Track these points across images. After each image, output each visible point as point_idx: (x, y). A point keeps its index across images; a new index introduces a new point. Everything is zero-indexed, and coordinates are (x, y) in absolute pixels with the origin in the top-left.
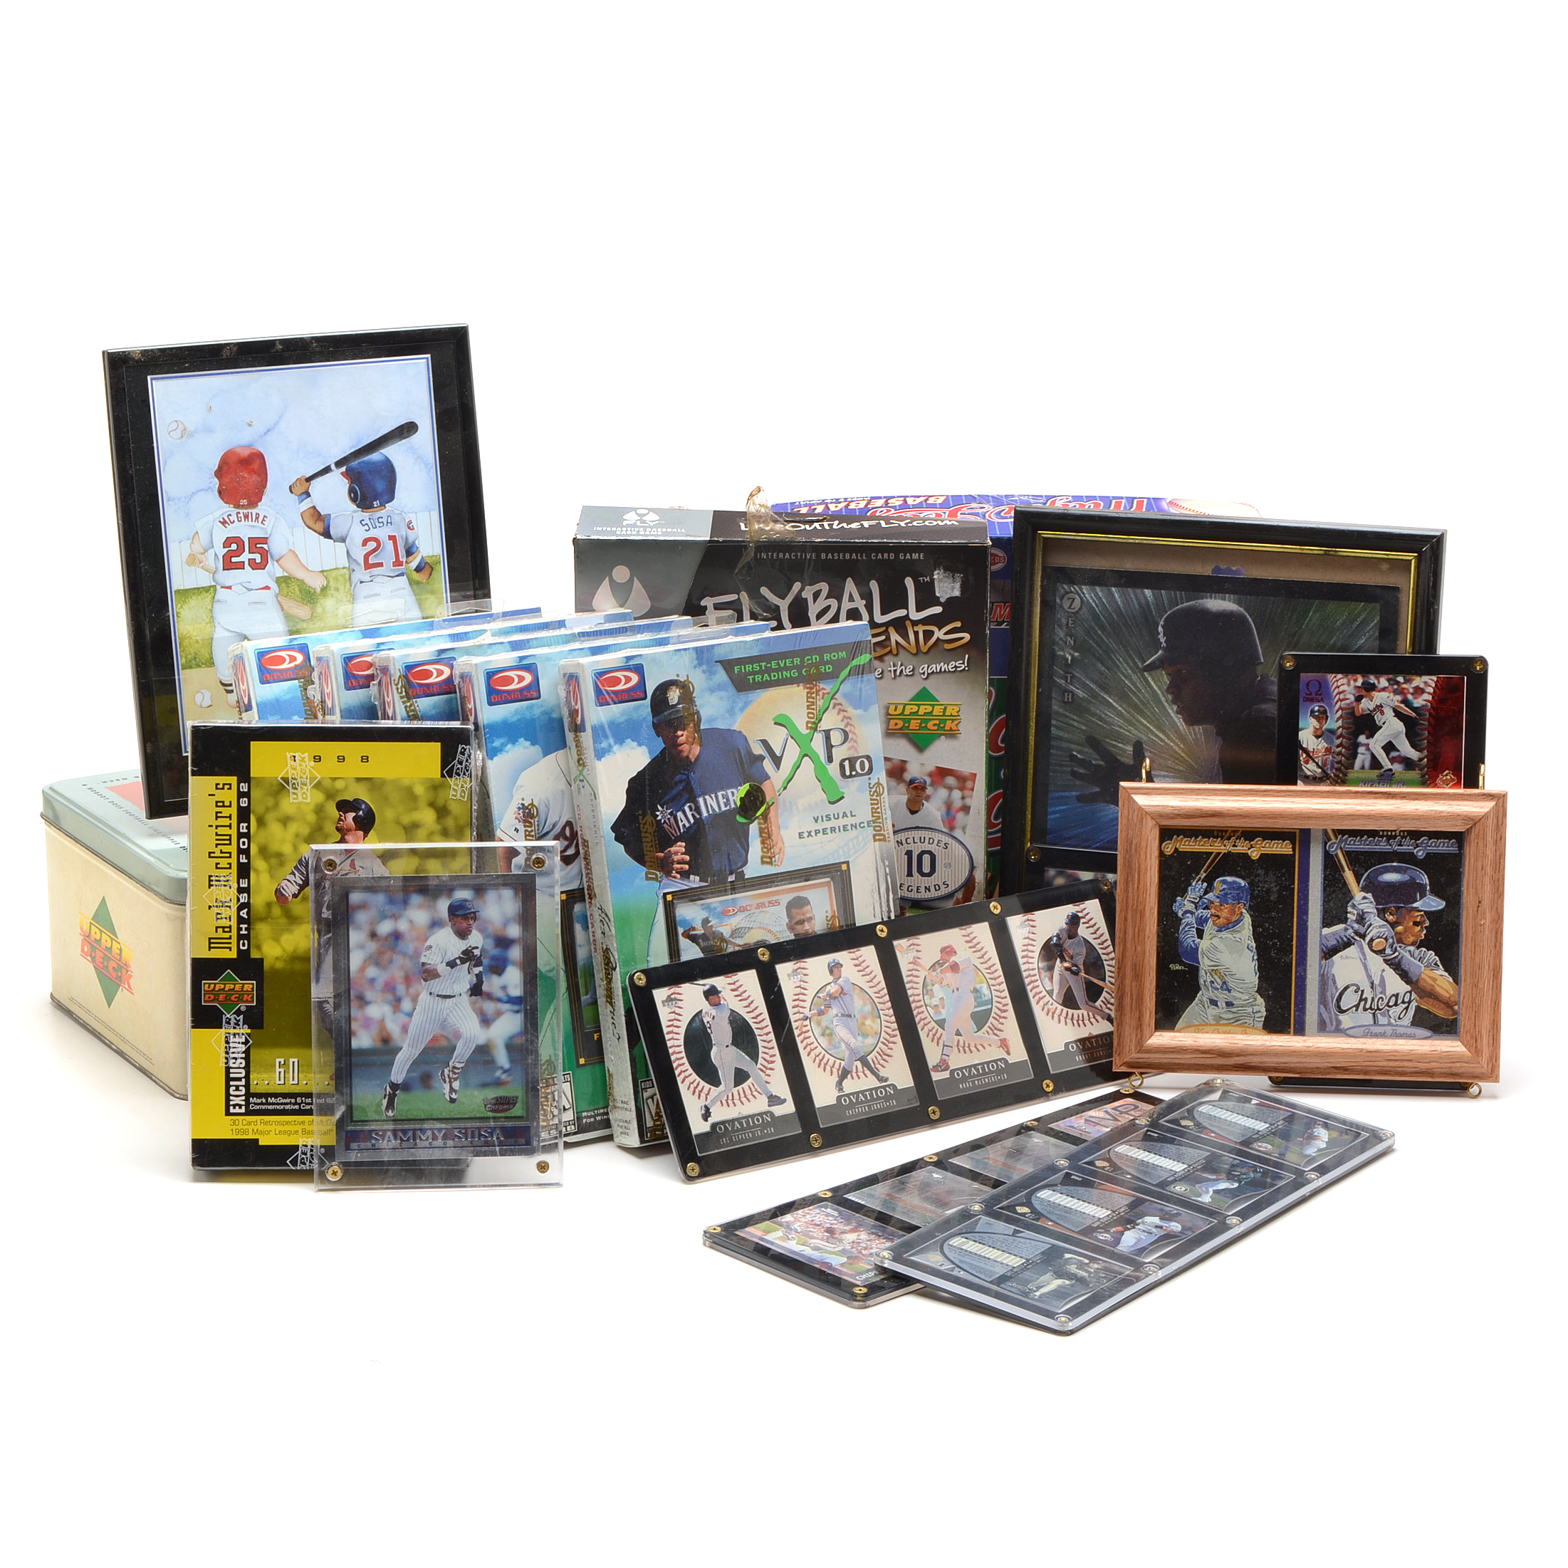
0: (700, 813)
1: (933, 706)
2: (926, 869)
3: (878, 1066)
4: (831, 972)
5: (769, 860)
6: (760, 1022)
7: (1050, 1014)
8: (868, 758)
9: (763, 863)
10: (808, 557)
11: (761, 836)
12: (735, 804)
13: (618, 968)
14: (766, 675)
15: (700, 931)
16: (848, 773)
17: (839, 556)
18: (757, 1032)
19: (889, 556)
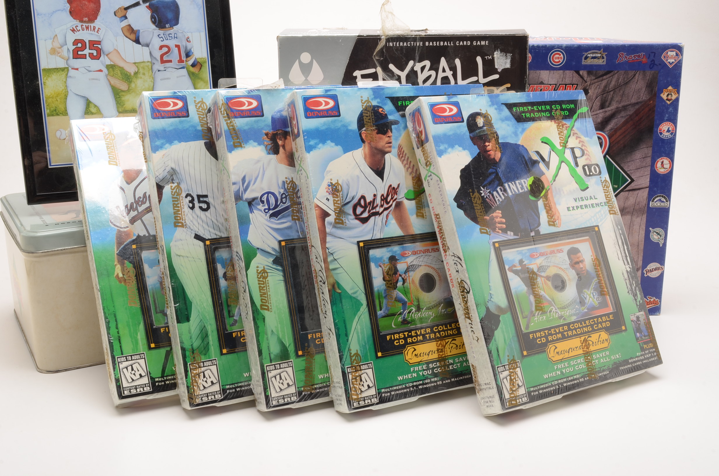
0: (508, 194)
5: (552, 223)
8: (597, 165)
9: (550, 225)
11: (546, 209)
12: (527, 188)
13: (471, 291)
14: (532, 114)
16: (588, 173)
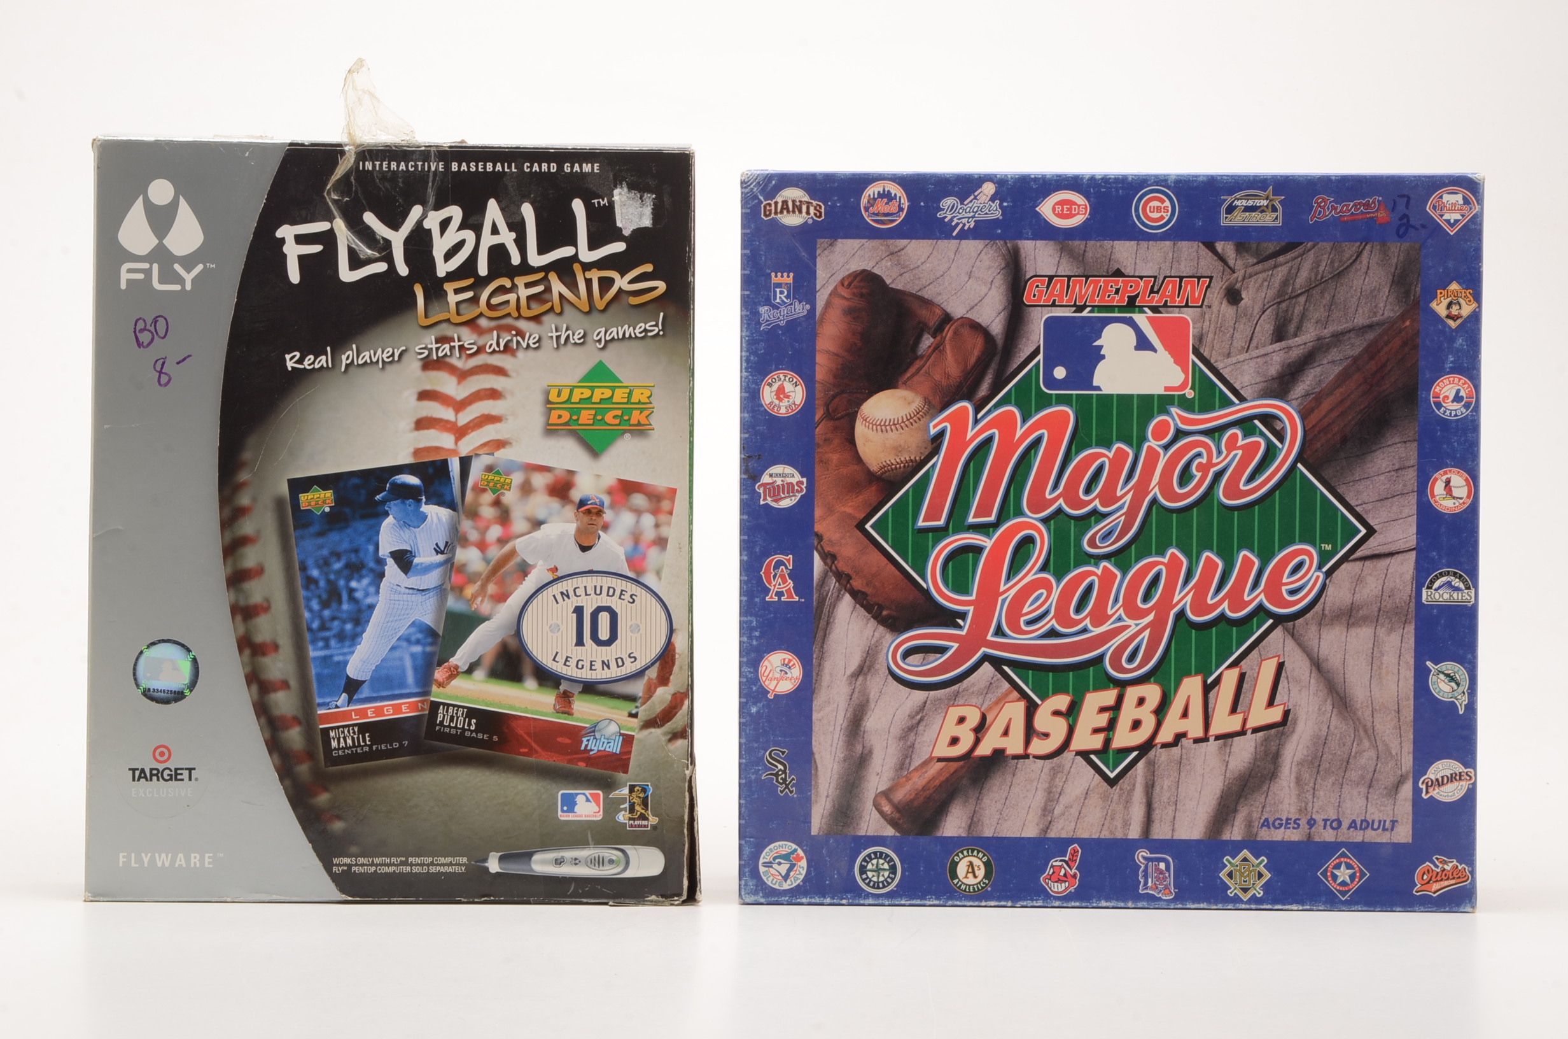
1: (613, 389)
10: (433, 169)
17: (477, 166)
19: (549, 168)
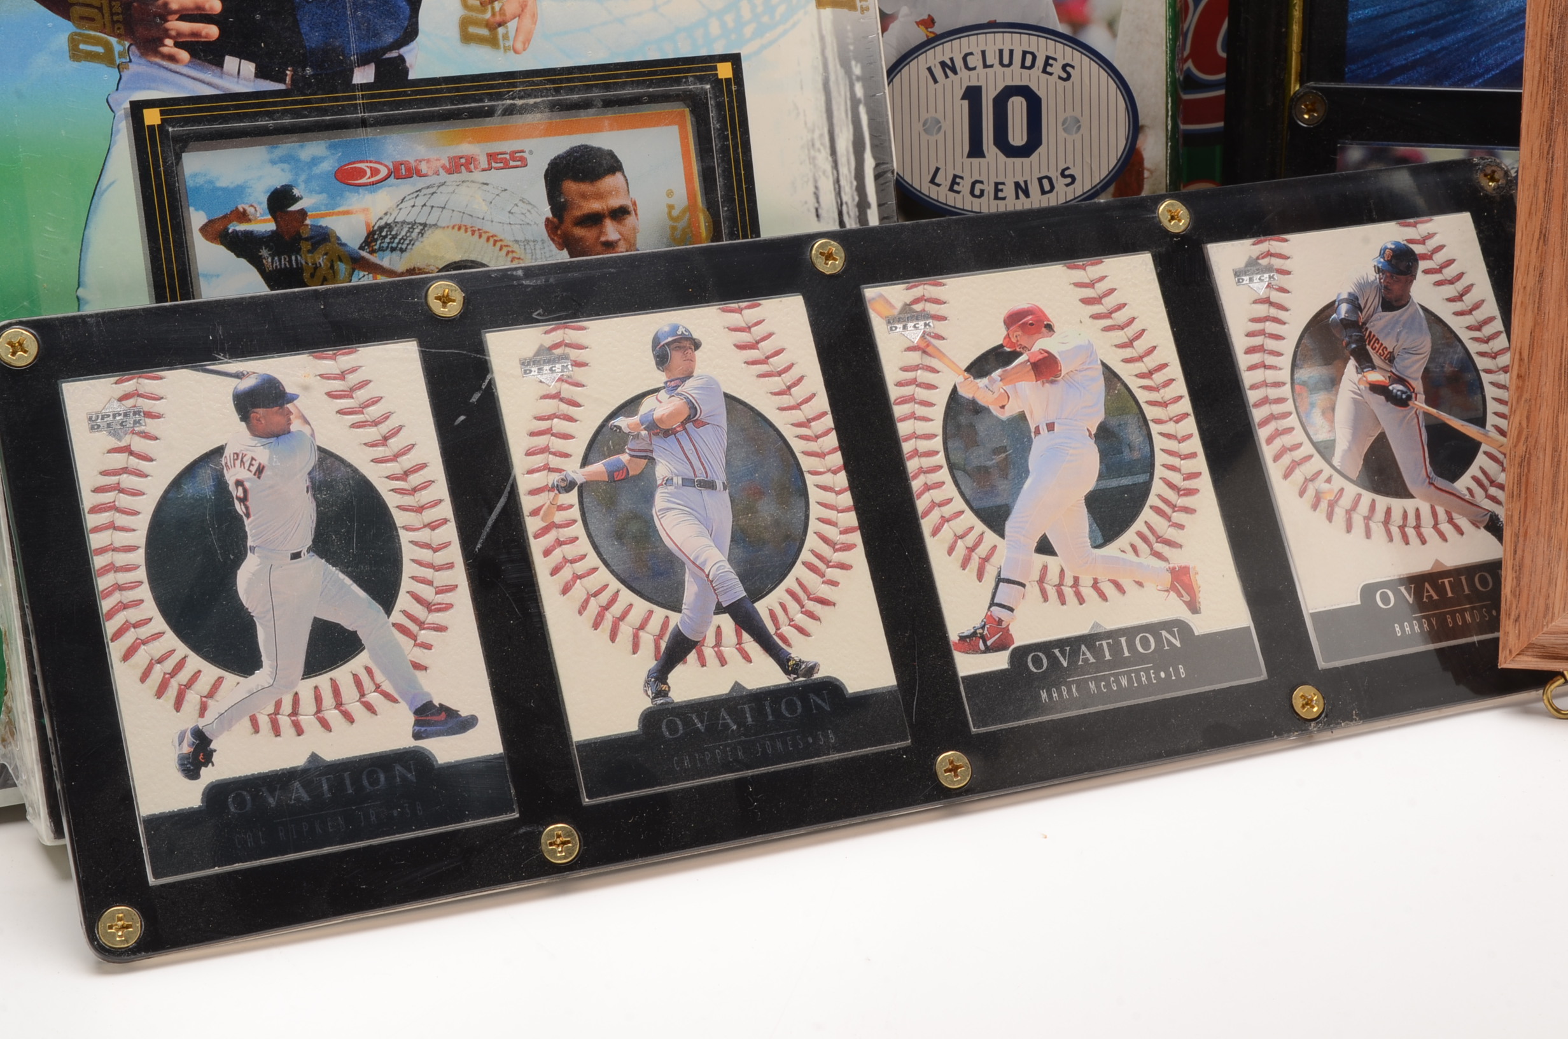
2: (1018, 135)
3: (786, 630)
4: (662, 359)
6: (415, 490)
7: (1324, 505)
9: (469, 38)
15: (264, 224)
18: (400, 518)
